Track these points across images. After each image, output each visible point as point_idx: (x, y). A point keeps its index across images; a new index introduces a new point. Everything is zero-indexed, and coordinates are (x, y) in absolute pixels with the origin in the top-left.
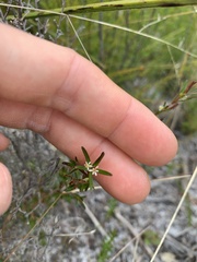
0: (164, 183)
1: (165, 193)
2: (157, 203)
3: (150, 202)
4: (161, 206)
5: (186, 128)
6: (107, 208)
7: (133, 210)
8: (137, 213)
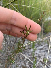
0: (45, 46)
1: (46, 49)
2: (44, 52)
3: (43, 52)
4: (46, 52)
5: (46, 32)
6: (32, 56)
7: (39, 55)
8: (40, 55)
